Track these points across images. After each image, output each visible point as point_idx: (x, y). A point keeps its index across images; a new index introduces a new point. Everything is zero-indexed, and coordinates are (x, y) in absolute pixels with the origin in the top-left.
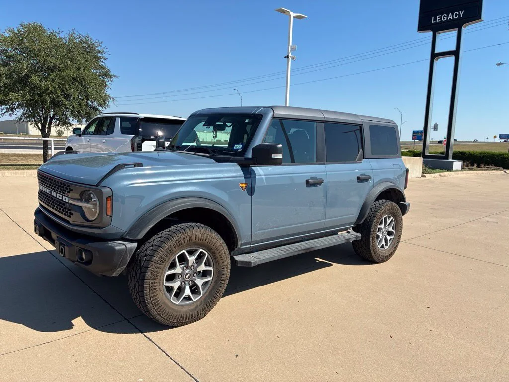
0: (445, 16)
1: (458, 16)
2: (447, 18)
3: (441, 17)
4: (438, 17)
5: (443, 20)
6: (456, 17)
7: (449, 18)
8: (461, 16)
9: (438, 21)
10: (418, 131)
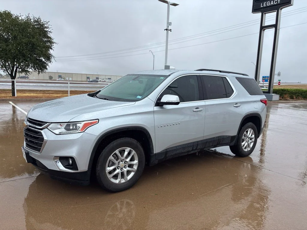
0: (269, 3)
1: (276, 3)
2: (270, 4)
3: (266, 3)
4: (264, 3)
5: (268, 5)
6: (275, 3)
7: (271, 4)
8: (279, 3)
9: (264, 6)
10: (266, 77)
